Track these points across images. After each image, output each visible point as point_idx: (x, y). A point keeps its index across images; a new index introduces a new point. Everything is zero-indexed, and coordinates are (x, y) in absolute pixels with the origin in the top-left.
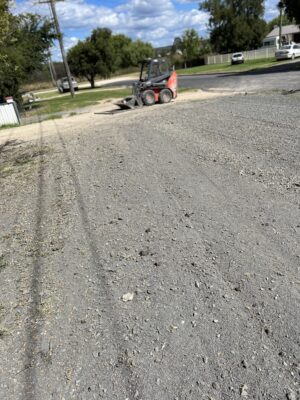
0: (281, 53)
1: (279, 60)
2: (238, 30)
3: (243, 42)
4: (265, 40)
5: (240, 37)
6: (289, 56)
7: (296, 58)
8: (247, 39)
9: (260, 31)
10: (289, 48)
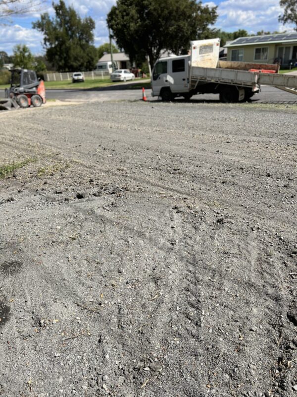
0: (115, 76)
1: (114, 81)
2: (73, 53)
3: (79, 63)
4: (98, 64)
5: (76, 59)
6: (122, 79)
7: (127, 81)
8: (82, 60)
9: (93, 56)
10: (121, 72)
